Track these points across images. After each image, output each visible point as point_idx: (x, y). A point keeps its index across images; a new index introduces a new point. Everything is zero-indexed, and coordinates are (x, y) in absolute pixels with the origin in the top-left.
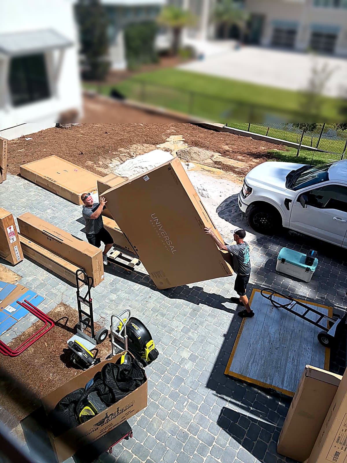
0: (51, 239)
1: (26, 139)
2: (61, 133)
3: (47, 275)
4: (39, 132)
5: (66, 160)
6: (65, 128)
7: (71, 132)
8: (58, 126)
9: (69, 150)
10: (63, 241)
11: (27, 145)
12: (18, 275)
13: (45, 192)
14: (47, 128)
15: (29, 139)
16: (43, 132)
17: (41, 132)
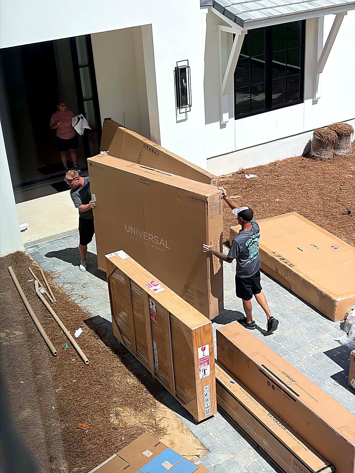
0: (275, 385)
1: (247, 176)
2: (311, 168)
3: (256, 460)
4: (270, 165)
5: (316, 223)
6: (321, 160)
7: (331, 168)
8: (307, 154)
9: (324, 205)
10: (298, 396)
11: (246, 188)
12: (202, 445)
13: (269, 284)
14: (285, 158)
15: (252, 176)
16: (278, 165)
17: (275, 164)
